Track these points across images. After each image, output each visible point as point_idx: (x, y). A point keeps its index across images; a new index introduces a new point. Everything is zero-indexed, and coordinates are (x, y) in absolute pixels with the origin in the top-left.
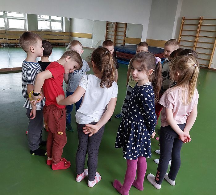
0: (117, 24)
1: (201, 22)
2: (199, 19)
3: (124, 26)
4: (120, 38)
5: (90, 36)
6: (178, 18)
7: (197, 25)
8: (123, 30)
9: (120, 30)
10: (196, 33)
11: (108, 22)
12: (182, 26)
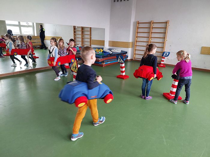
0: (83, 28)
1: (152, 25)
2: (150, 23)
3: (89, 30)
4: (86, 40)
6: (134, 22)
7: (150, 28)
8: (89, 33)
9: (86, 33)
10: (149, 35)
11: (75, 26)
12: (137, 29)
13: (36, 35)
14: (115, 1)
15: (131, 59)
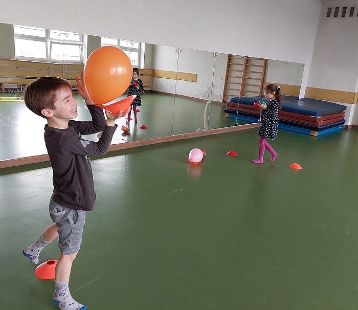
0: (248, 60)
3: (262, 63)
4: (251, 82)
5: (193, 78)
8: (261, 70)
9: (253, 69)
11: (232, 55)
13: (142, 67)
14: (328, 15)
15: (352, 126)
